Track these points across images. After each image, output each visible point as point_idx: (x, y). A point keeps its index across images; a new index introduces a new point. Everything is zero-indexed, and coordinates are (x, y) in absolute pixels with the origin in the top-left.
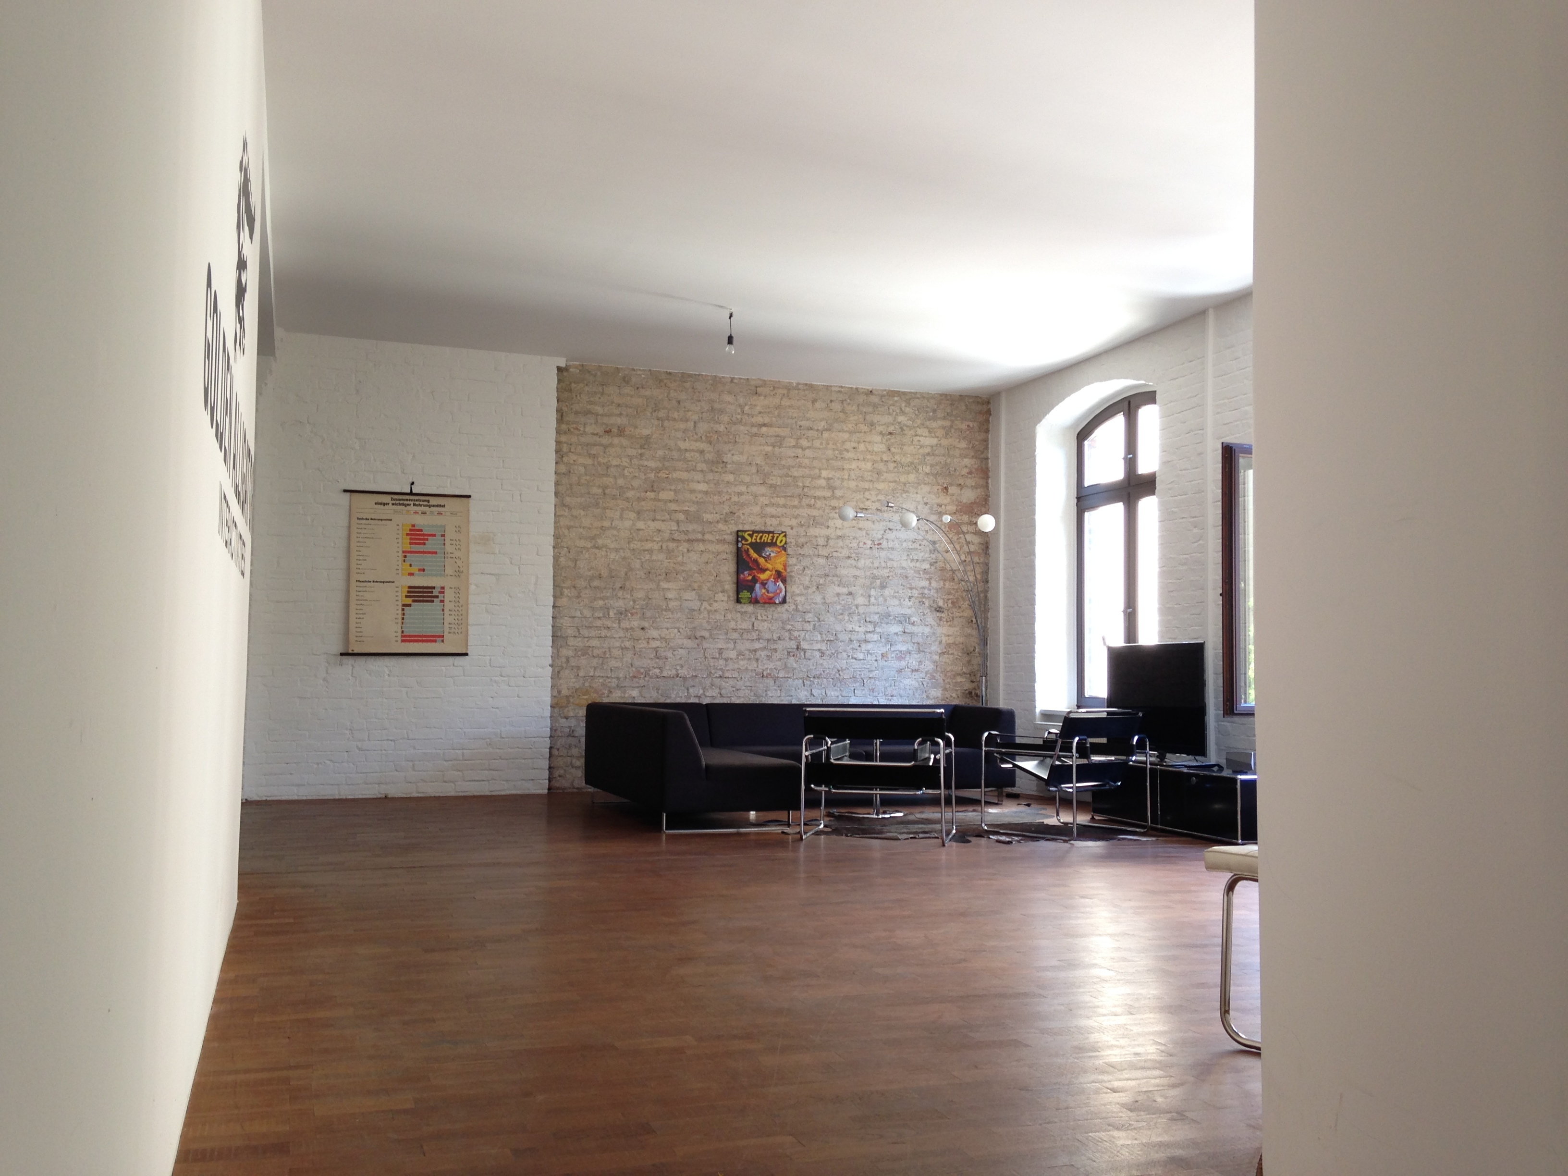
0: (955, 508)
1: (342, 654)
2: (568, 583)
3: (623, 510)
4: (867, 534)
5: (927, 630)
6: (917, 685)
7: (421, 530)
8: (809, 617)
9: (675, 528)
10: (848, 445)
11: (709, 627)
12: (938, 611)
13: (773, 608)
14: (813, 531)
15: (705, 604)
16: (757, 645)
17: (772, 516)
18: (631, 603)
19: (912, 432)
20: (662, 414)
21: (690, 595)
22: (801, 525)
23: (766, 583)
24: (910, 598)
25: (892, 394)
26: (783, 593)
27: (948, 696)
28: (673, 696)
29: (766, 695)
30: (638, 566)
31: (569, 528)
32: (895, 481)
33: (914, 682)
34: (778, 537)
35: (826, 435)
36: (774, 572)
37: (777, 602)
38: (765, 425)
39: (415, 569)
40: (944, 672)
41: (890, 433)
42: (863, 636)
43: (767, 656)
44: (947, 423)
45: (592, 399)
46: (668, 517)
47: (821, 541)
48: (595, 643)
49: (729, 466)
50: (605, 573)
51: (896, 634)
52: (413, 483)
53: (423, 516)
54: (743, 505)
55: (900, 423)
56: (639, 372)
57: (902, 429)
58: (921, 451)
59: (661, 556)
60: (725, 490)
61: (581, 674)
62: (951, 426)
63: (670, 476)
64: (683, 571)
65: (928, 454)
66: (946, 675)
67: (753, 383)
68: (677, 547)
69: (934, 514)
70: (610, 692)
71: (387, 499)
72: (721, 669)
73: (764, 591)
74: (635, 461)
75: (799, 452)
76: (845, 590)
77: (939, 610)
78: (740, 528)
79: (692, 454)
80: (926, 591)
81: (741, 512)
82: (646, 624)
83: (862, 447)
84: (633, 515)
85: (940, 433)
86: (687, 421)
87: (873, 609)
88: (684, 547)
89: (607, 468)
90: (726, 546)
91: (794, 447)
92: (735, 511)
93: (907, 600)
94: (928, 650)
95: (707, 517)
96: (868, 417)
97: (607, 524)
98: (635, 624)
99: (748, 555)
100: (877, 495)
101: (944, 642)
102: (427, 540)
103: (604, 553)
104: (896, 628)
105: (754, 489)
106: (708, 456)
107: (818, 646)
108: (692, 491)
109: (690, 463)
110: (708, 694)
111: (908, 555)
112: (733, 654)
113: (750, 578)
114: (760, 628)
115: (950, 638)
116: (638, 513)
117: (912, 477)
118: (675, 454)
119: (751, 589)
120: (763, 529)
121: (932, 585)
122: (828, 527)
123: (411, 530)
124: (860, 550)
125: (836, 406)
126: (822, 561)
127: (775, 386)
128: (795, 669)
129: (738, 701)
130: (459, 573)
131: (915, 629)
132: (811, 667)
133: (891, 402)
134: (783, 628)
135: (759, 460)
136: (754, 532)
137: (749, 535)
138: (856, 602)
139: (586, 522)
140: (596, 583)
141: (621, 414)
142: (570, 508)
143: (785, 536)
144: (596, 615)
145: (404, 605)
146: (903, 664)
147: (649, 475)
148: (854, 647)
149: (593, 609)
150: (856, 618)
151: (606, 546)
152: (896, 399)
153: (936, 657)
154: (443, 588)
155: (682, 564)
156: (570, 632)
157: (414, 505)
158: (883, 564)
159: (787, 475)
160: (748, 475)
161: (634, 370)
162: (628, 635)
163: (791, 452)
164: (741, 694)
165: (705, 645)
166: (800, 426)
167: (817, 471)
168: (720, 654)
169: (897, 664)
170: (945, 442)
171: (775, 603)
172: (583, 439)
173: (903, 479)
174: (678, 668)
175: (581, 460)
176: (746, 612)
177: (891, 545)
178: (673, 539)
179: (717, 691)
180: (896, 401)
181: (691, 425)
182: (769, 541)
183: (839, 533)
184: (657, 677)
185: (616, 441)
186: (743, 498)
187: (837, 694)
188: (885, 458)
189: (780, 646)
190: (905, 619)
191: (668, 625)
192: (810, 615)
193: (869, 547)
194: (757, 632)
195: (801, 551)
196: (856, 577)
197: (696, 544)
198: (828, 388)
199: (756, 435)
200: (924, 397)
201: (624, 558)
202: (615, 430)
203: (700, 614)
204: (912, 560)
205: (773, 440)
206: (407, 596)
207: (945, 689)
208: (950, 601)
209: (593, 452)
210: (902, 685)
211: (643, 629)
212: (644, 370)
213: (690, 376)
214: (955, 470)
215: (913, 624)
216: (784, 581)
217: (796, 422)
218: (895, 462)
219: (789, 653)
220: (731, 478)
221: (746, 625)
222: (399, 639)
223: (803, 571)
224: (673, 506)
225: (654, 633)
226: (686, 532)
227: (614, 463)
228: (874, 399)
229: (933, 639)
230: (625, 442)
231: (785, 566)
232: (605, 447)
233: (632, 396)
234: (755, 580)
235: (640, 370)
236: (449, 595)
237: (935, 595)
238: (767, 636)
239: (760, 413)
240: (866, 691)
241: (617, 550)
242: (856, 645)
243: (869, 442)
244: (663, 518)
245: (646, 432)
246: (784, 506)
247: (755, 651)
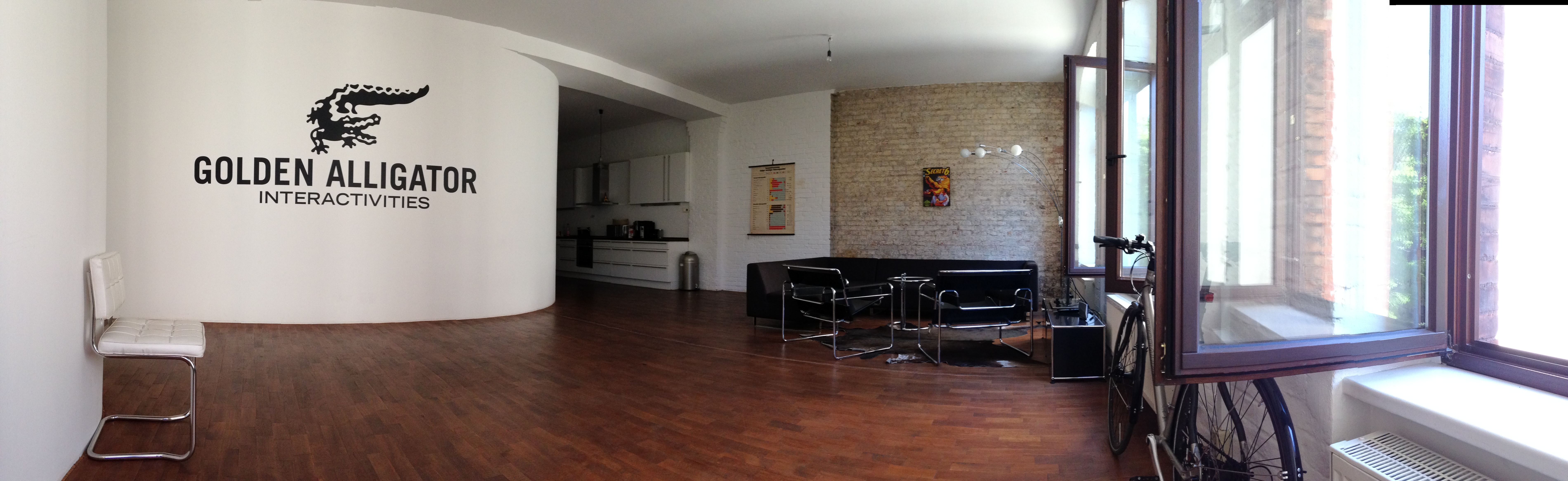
0: (1052, 148)
1: (748, 235)
2: (841, 200)
3: (866, 162)
4: (999, 166)
5: (1035, 219)
6: (1028, 249)
7: (776, 181)
8: (964, 212)
9: (891, 169)
10: (987, 117)
11: (910, 220)
12: (1041, 208)
13: (944, 209)
14: (966, 166)
15: (908, 208)
16: (935, 228)
17: (943, 160)
18: (870, 208)
19: (1025, 106)
20: (884, 111)
21: (901, 203)
22: (959, 163)
23: (938, 196)
24: (1024, 201)
25: (1013, 84)
26: (948, 200)
27: (1048, 255)
28: (892, 254)
29: (941, 254)
30: (874, 190)
31: (841, 173)
32: (1015, 136)
33: (1027, 248)
34: (945, 170)
35: (974, 111)
36: (943, 189)
37: (945, 205)
38: (939, 110)
39: (774, 198)
40: (1045, 242)
41: (1013, 108)
42: (996, 223)
43: (941, 234)
44: (1047, 100)
45: (851, 108)
46: (888, 164)
47: (971, 171)
48: (854, 228)
49: (920, 134)
50: (858, 194)
51: (1016, 221)
52: (772, 160)
53: (777, 174)
54: (927, 155)
55: (1018, 101)
56: (873, 90)
57: (1019, 105)
58: (1031, 117)
59: (885, 185)
60: (918, 148)
61: (848, 243)
63: (889, 143)
64: (896, 191)
65: (1035, 118)
66: (1046, 244)
67: (933, 87)
68: (893, 179)
69: (1039, 153)
70: (861, 252)
71: (763, 168)
72: (916, 241)
73: (937, 200)
74: (871, 137)
75: (958, 123)
76: (985, 198)
77: (1042, 207)
78: (926, 167)
79: (900, 130)
80: (1034, 197)
81: (926, 158)
82: (878, 219)
83: (995, 117)
84: (871, 164)
85: (1043, 105)
86: (897, 112)
87: (1002, 208)
88: (897, 178)
89: (859, 142)
90: (918, 177)
91: (955, 120)
92: (923, 158)
93: (1022, 202)
94: (1035, 230)
95: (908, 162)
96: (999, 99)
97: (858, 170)
98: (872, 219)
99: (929, 181)
100: (1004, 144)
101: (1045, 225)
102: (779, 184)
103: (857, 184)
104: (1016, 218)
105: (933, 145)
106: (909, 130)
107: (970, 228)
108: (900, 150)
109: (899, 135)
110: (909, 254)
111: (1023, 177)
112: (922, 233)
113: (930, 193)
114: (937, 219)
115: (1049, 223)
116: (873, 163)
117: (1025, 133)
118: (892, 131)
119: (930, 199)
120: (938, 166)
121: (1038, 194)
122: (975, 163)
123: (772, 182)
124: (994, 176)
125: (980, 94)
126: (972, 182)
127: (945, 87)
128: (957, 240)
129: (925, 258)
130: (790, 198)
131: (1027, 218)
132: (966, 240)
133: (1013, 89)
134: (950, 219)
135: (936, 129)
136: (932, 168)
137: (929, 170)
138: (991, 204)
139: (849, 170)
140: (854, 199)
141: (865, 113)
142: (841, 164)
143: (949, 170)
144: (854, 215)
145: (770, 214)
146: (1021, 238)
147: (878, 143)
148: (991, 228)
149: (853, 212)
150: (991, 213)
151: (857, 181)
152: (1016, 87)
153: (1040, 234)
154: (785, 205)
155: (895, 188)
156: (842, 223)
157: (773, 170)
158: (1008, 183)
159: (952, 136)
160: (930, 138)
161: (870, 89)
162: (869, 224)
163: (954, 123)
164: (927, 253)
165: (908, 229)
166: (959, 108)
167: (969, 132)
168: (916, 233)
169: (1017, 238)
170: (1046, 111)
171: (943, 206)
172: (846, 129)
173: (1020, 133)
174: (894, 240)
175: (847, 140)
176: (929, 211)
177: (1013, 172)
178: (891, 175)
179: (914, 252)
180: (1016, 89)
181: (899, 114)
182: (940, 173)
183: (982, 166)
184: (884, 245)
185: (862, 128)
186: (927, 151)
187: (981, 254)
188: (1009, 122)
189: (948, 228)
190: (1021, 213)
191: (889, 219)
192: (965, 212)
193: (999, 173)
194: (935, 222)
195: (959, 177)
196: (992, 190)
197: (902, 177)
198: (975, 84)
199: (934, 115)
200: (1032, 85)
201: (867, 186)
202: (862, 122)
203: (905, 213)
204: (1026, 180)
205: (944, 117)
206: (771, 210)
207: (1046, 252)
208: (1049, 203)
209: (852, 135)
210: (1020, 250)
211: (876, 221)
212: (875, 89)
213: (899, 88)
214: (1052, 126)
215: (1026, 215)
216: (949, 194)
217: (957, 106)
218: (1015, 124)
219: (953, 232)
220: (920, 140)
221: (928, 218)
222: (768, 228)
223: (961, 188)
224: (890, 158)
225: (882, 223)
226: (898, 171)
227: (862, 139)
228: (1002, 88)
229: (1038, 223)
230: (866, 128)
231: (949, 186)
232: (857, 132)
233: (869, 103)
234: (932, 194)
235: (873, 89)
236: (787, 208)
237: (1040, 199)
238: (941, 224)
239: (937, 103)
240: (998, 253)
241: (863, 183)
242: (992, 227)
243: (1000, 114)
244: (885, 165)
245: (876, 121)
246: (950, 153)
247: (934, 231)
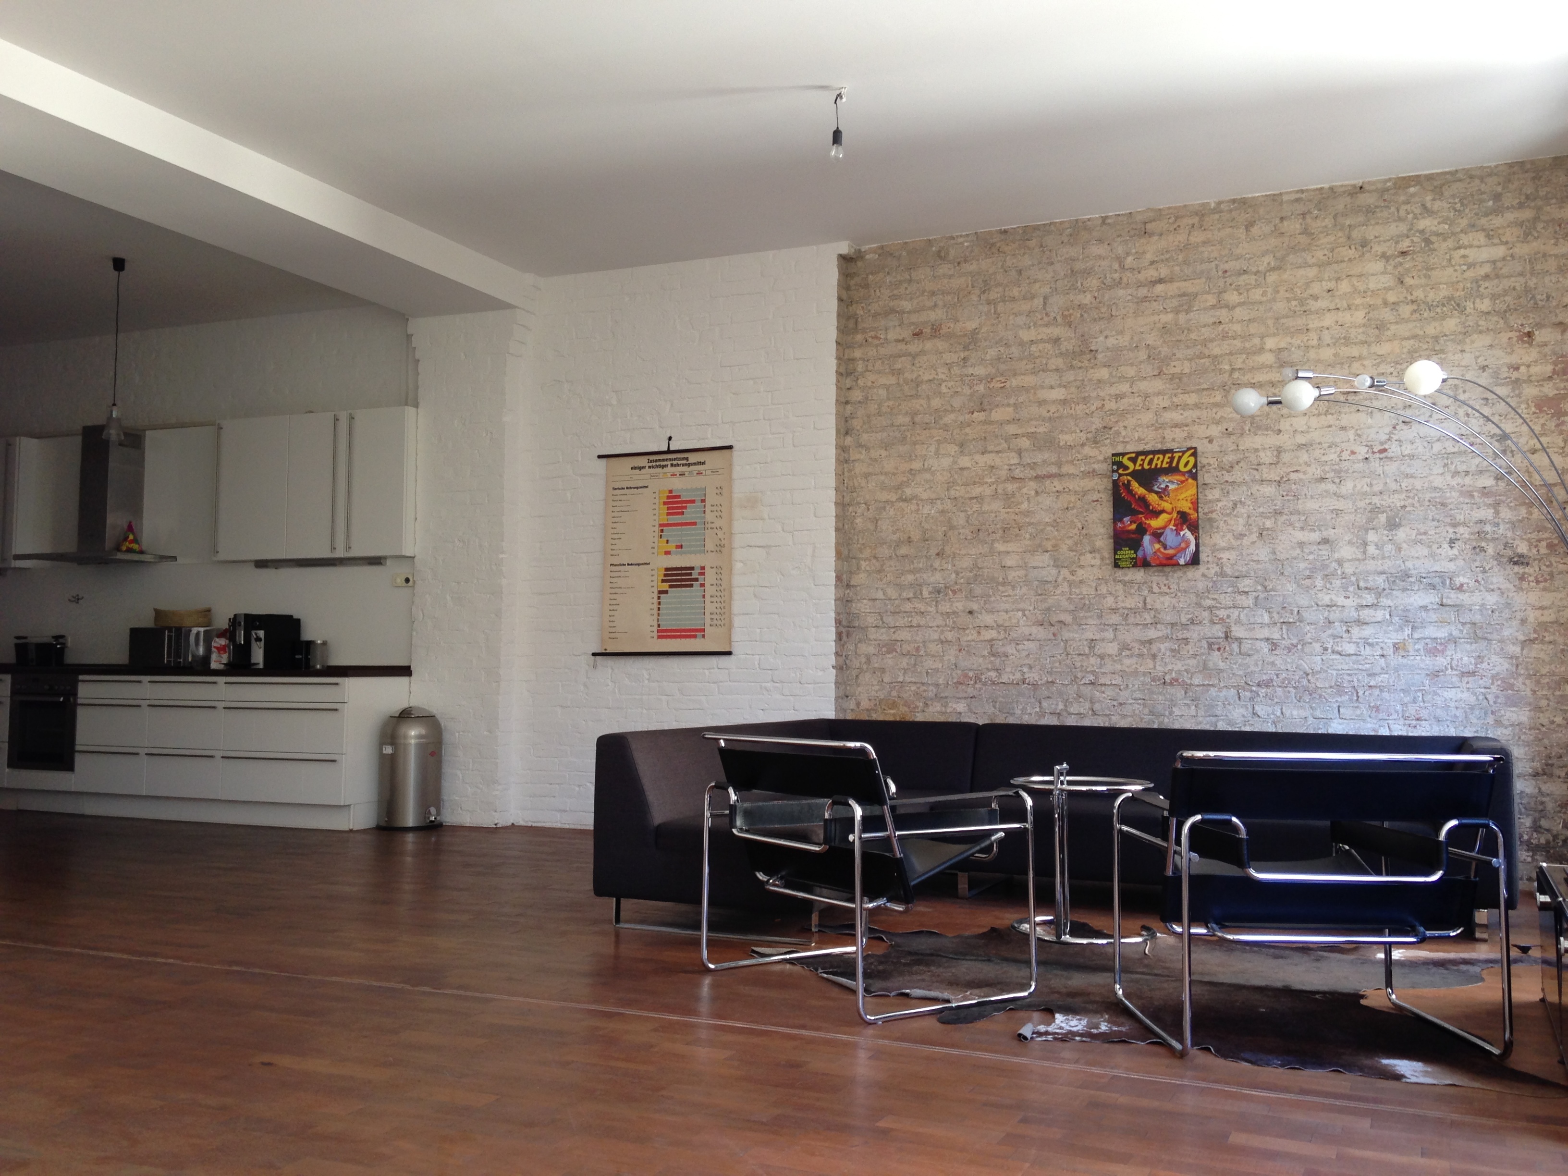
0: (1549, 368)
1: (594, 654)
2: (867, 553)
3: (939, 442)
4: (1359, 436)
5: (1492, 599)
6: (1472, 700)
7: (679, 497)
8: (1245, 584)
9: (1015, 461)
10: (1316, 288)
11: (1072, 607)
12: (1515, 563)
13: (1179, 573)
14: (1249, 442)
15: (1065, 572)
16: (1152, 634)
17: (1176, 426)
18: (954, 576)
19: (1450, 243)
20: (993, 295)
21: (1044, 559)
22: (1228, 433)
23: (1162, 534)
24: (1452, 542)
25: (1402, 183)
26: (1192, 547)
27: (1545, 722)
28: (1018, 712)
29: (1171, 713)
30: (962, 522)
31: (867, 476)
32: (1415, 337)
33: (1465, 695)
34: (1180, 458)
35: (1272, 278)
36: (1175, 515)
37: (1182, 562)
38: (1160, 281)
39: (671, 547)
40: (1535, 676)
41: (1404, 253)
42: (1354, 614)
43: (1173, 650)
44: (1527, 214)
45: (895, 292)
46: (1005, 446)
47: (1266, 457)
48: (904, 635)
49: (1100, 356)
50: (916, 535)
51: (1425, 608)
52: (670, 438)
53: (683, 478)
54: (1123, 414)
55: (1422, 232)
56: (960, 240)
57: (1428, 241)
58: (1470, 274)
59: (997, 505)
60: (1094, 394)
61: (887, 679)
62: (1536, 219)
63: (1008, 384)
64: (1030, 524)
65: (1487, 277)
66: (1538, 682)
67: (1139, 218)
68: (1020, 489)
69: (1502, 385)
70: (926, 705)
71: (643, 461)
72: (1093, 672)
73: (1157, 546)
74: (956, 370)
75: (1223, 314)
76: (1316, 536)
77: (1519, 560)
78: (1120, 449)
79: (1041, 346)
80: (1488, 528)
81: (1121, 424)
82: (975, 607)
83: (1344, 286)
84: (953, 449)
85: (1510, 235)
86: (1033, 297)
87: (1371, 565)
88: (1031, 487)
89: (918, 386)
90: (1097, 480)
91: (1213, 307)
92: (1110, 424)
93: (1446, 546)
94: (1495, 636)
95: (1066, 438)
96: (1355, 234)
97: (917, 465)
98: (959, 606)
99: (1130, 492)
100: (1378, 365)
101: (1531, 619)
102: (685, 508)
103: (913, 507)
104: (1420, 598)
105: (1143, 386)
106: (1066, 346)
107: (1265, 633)
108: (1041, 403)
109: (1038, 361)
110: (1072, 710)
111: (1446, 465)
112: (1112, 649)
113: (1134, 526)
114: (1158, 606)
115: (1546, 612)
116: (961, 445)
117: (1452, 324)
118: (1015, 351)
119: (1136, 544)
120: (1159, 447)
121: (1502, 515)
122: (1279, 431)
123: (668, 497)
124: (1344, 465)
125: (1293, 226)
126: (1268, 490)
127: (1177, 214)
128: (1222, 671)
129: (1124, 723)
130: (720, 548)
131: (1464, 598)
132: (1252, 668)
133: (1402, 198)
134: (1199, 605)
135: (1151, 339)
136: (1138, 454)
137: (1130, 459)
138: (1336, 556)
139: (889, 465)
140: (903, 551)
141: (935, 305)
142: (868, 449)
143: (1194, 455)
144: (904, 595)
145: (660, 592)
146: (1441, 661)
147: (976, 388)
148: (1335, 632)
149: (900, 587)
150: (1337, 583)
151: (915, 497)
152: (1412, 190)
153: (1517, 649)
154: (703, 568)
155: (1027, 514)
156: (871, 620)
157: (672, 465)
158: (1393, 486)
159: (1201, 356)
160: (1132, 365)
161: (953, 238)
162: (949, 622)
163: (1207, 318)
164: (1127, 710)
165: (1066, 635)
166: (1226, 271)
167: (1256, 341)
168: (1091, 648)
169: (1429, 662)
170: (1523, 250)
171: (1178, 564)
172: (883, 351)
173: (1431, 329)
174: (1025, 670)
175: (884, 380)
176: (1132, 582)
177: (1407, 449)
178: (1013, 478)
179: (1087, 705)
180: (1413, 195)
181: (1038, 302)
182: (1165, 465)
183: (1301, 439)
184: (993, 683)
185: (928, 345)
186: (1124, 404)
187: (1303, 714)
188: (1392, 297)
189: (1194, 634)
190: (1444, 581)
191: (1008, 606)
192: (1247, 581)
193: (1361, 457)
194: (1152, 613)
195: (1227, 477)
196: (1337, 512)
197: (1048, 482)
198: (1275, 199)
199: (1145, 299)
200: (1471, 177)
201: (942, 512)
202: (927, 330)
203: (1056, 587)
204: (1456, 473)
205: (1175, 303)
206: (663, 581)
207: (1538, 709)
208: (1544, 544)
209: (898, 366)
210: (1439, 701)
211: (970, 612)
212: (967, 235)
213: (1036, 228)
214: (1548, 297)
215: (1460, 588)
216: (1194, 528)
217: (1217, 266)
218: (1413, 302)
219: (1210, 645)
220: (1104, 373)
221: (1131, 602)
222: (655, 634)
223: (1233, 509)
224: (1012, 429)
225: (989, 619)
226: (1033, 466)
227: (926, 377)
228: (1368, 199)
229: (1506, 614)
230: (940, 344)
231: (1195, 504)
232: (914, 356)
233: (950, 277)
234: (1142, 530)
235: (961, 236)
236: (710, 577)
237: (1509, 534)
238: (1168, 618)
239: (1152, 263)
240: (1364, 710)
241: (932, 502)
242: (1339, 628)
243: (1360, 276)
244: (998, 448)
245: (971, 325)
246: (1197, 406)
247: (1150, 642)
